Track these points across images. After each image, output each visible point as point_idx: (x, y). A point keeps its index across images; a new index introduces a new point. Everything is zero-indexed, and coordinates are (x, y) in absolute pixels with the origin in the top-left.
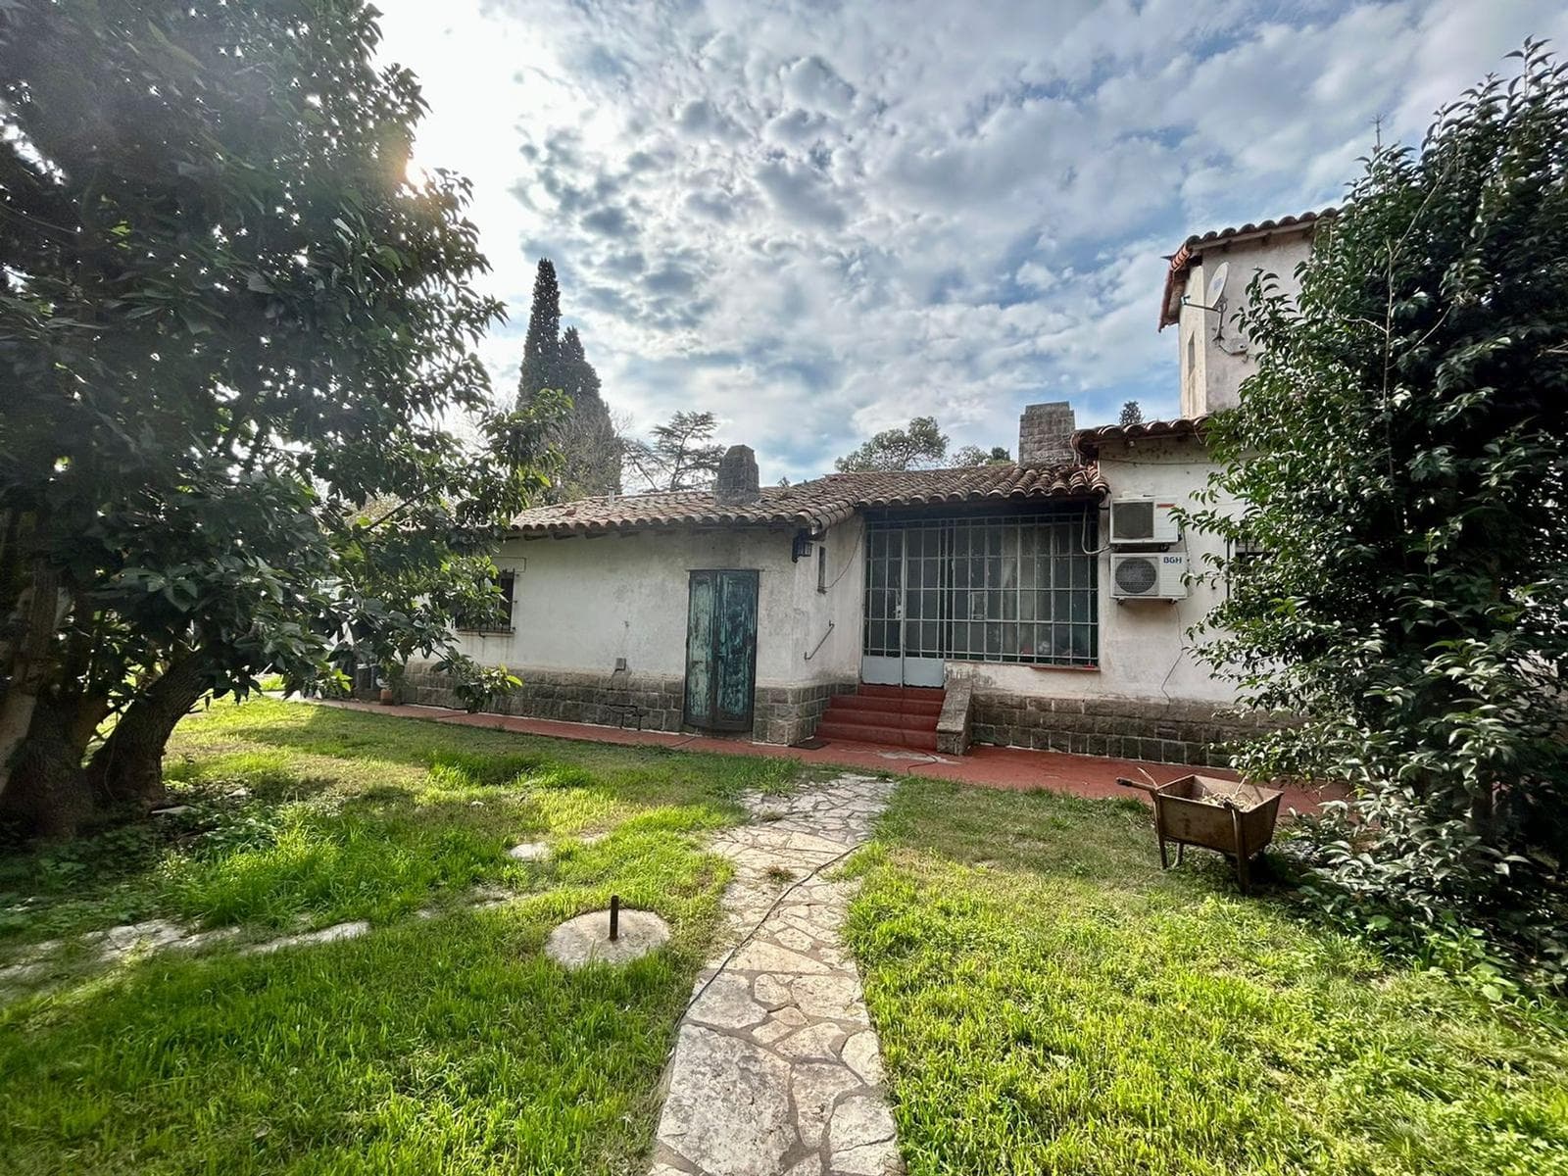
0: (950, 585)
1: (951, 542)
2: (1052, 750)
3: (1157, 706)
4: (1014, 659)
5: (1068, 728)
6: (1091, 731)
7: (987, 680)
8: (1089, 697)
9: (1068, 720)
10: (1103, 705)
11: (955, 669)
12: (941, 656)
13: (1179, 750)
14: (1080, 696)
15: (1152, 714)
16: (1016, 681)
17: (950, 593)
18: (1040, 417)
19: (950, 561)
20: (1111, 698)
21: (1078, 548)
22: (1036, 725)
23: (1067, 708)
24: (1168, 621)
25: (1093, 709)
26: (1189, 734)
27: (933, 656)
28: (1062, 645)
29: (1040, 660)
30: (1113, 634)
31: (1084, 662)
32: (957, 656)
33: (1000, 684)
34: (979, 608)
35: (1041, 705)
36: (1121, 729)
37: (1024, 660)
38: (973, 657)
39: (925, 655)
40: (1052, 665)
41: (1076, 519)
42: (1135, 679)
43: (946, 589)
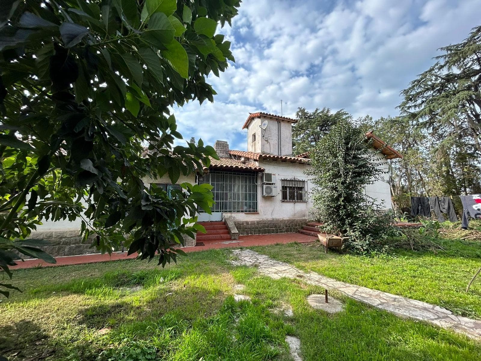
0: (223, 191)
1: (223, 178)
2: (250, 234)
3: (270, 221)
4: (239, 211)
5: (253, 228)
6: (258, 228)
7: (234, 217)
8: (257, 220)
9: (253, 226)
10: (260, 221)
11: (226, 215)
12: (221, 212)
13: (274, 230)
14: (255, 220)
15: (269, 223)
16: (242, 217)
17: (223, 193)
18: (221, 144)
19: (223, 184)
20: (261, 220)
21: (254, 183)
22: (246, 229)
23: (253, 223)
24: (271, 201)
25: (258, 223)
26: (276, 226)
27: (218, 211)
28: (250, 207)
29: (245, 211)
30: (261, 204)
31: (255, 211)
32: (225, 211)
33: (237, 219)
34: (231, 198)
35: (247, 223)
36: (264, 227)
37: (242, 211)
38: (229, 211)
39: (216, 211)
40: (248, 212)
41: (253, 175)
42: (265, 215)
43: (222, 192)
